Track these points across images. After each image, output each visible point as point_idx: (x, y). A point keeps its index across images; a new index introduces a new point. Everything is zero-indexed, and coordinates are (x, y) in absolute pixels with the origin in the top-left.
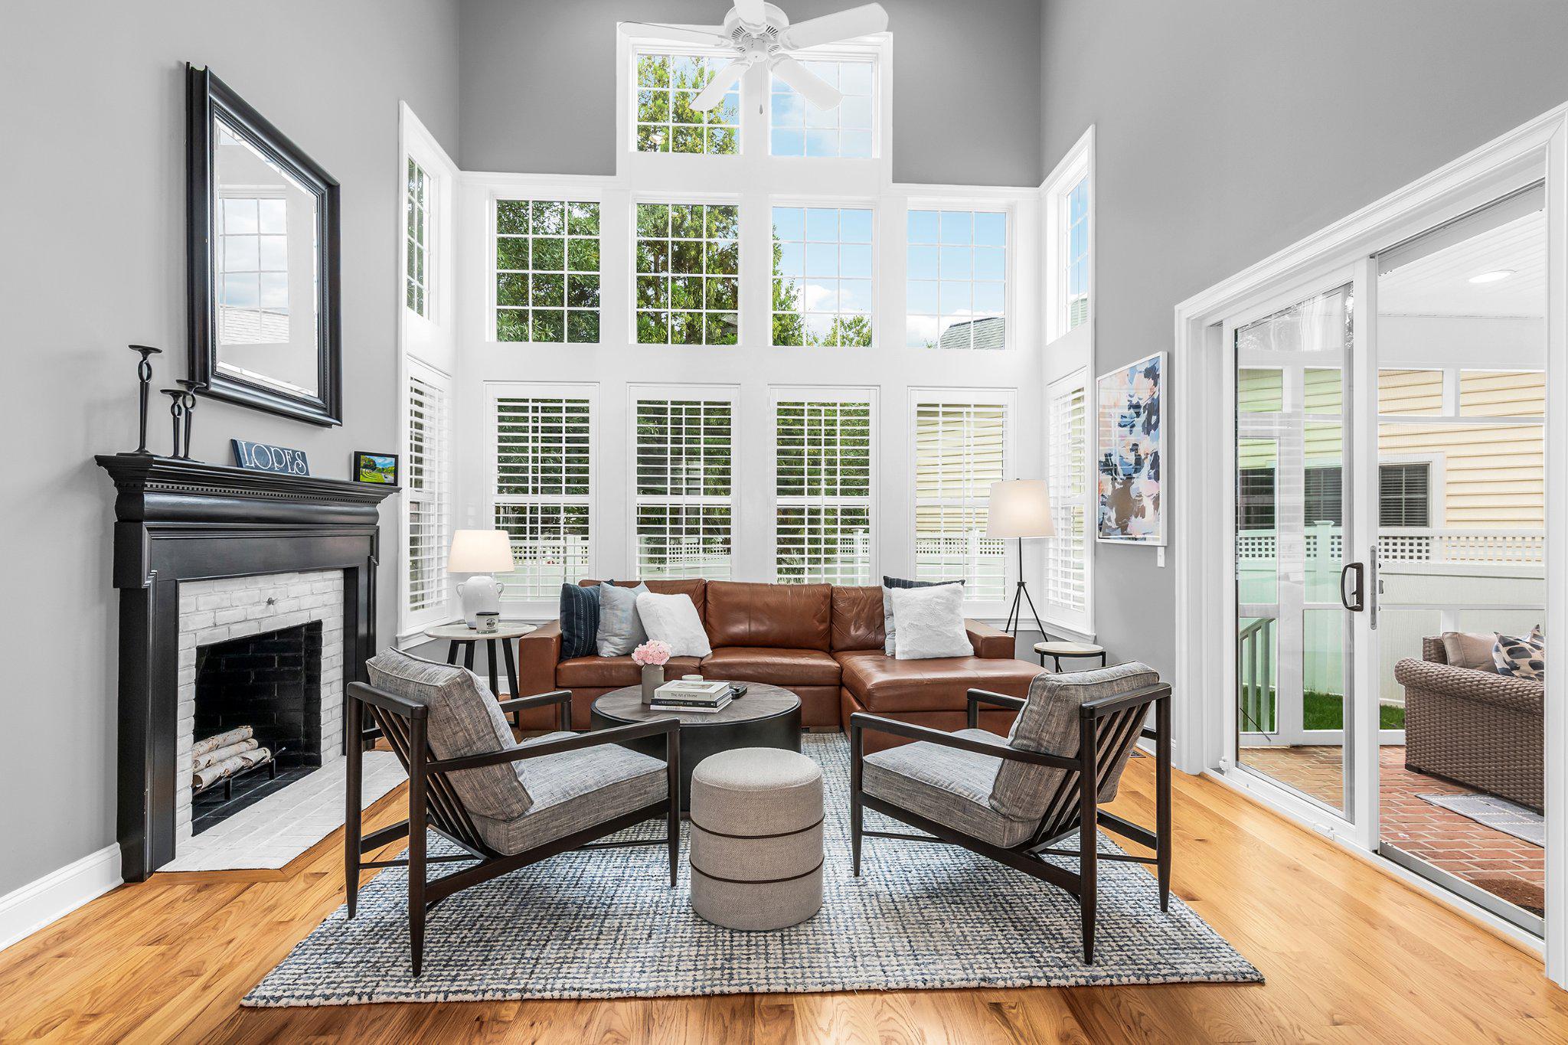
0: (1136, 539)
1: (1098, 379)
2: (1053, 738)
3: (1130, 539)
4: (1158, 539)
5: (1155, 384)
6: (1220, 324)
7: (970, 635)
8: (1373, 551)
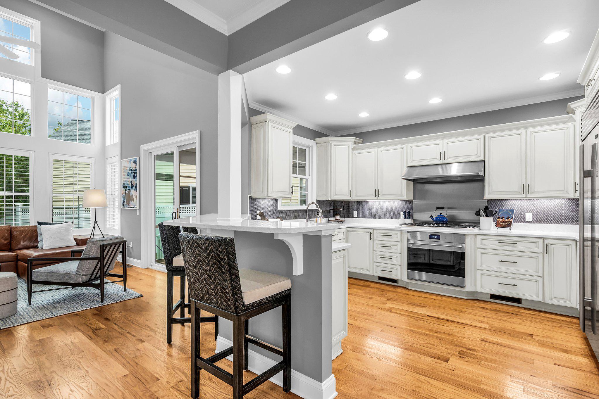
0: (131, 207)
1: (122, 160)
2: (93, 253)
3: (130, 207)
4: (137, 207)
5: (136, 165)
6: (151, 153)
7: (75, 239)
8: (178, 209)
